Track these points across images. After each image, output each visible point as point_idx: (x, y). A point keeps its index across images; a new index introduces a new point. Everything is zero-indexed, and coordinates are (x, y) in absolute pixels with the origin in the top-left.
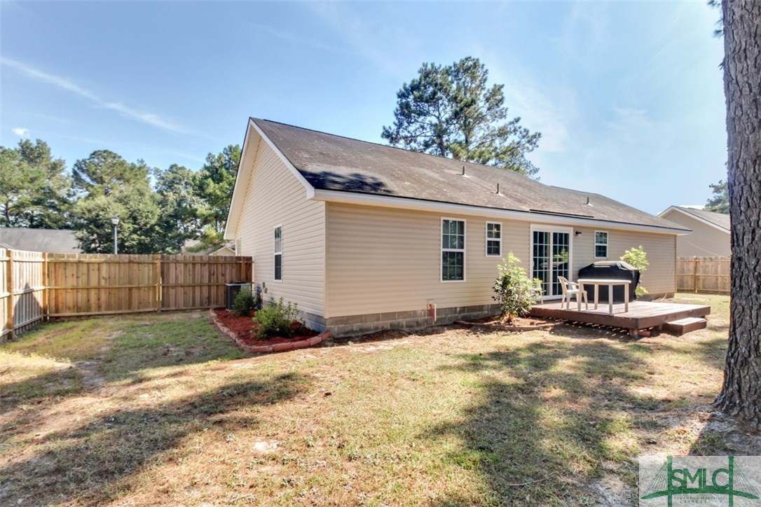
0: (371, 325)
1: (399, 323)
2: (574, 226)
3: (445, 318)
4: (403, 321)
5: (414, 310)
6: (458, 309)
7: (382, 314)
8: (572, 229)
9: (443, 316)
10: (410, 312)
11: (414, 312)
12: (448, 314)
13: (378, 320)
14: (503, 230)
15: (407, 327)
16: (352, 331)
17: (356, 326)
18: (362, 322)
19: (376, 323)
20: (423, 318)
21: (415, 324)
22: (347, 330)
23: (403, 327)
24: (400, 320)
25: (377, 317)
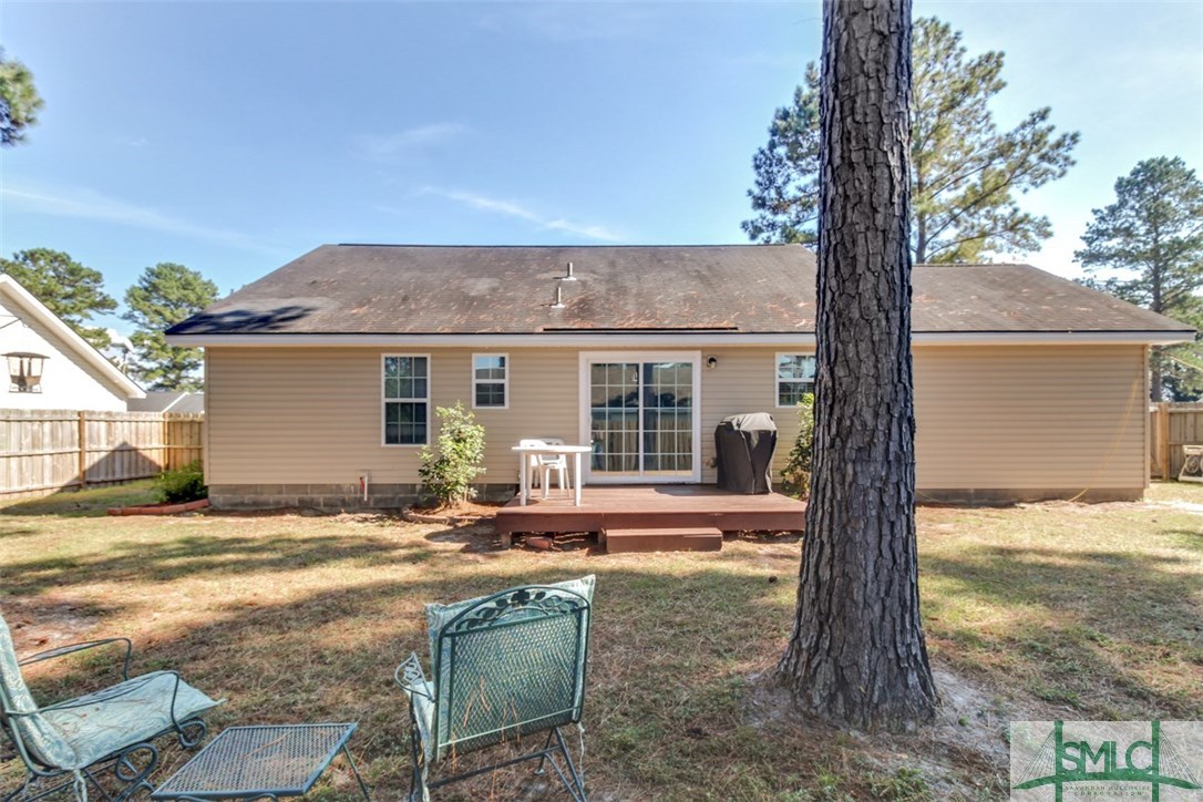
0: (272, 498)
1: (312, 500)
2: (703, 349)
3: (393, 499)
4: (320, 498)
5: (337, 483)
6: (418, 488)
7: (287, 485)
8: (698, 354)
9: (390, 496)
10: (331, 485)
11: (338, 486)
12: (398, 493)
13: (280, 493)
14: (510, 366)
15: (325, 505)
16: (243, 504)
17: (248, 498)
18: (256, 493)
19: (277, 497)
20: (353, 495)
21: (339, 503)
22: (235, 501)
23: (318, 504)
24: (315, 496)
25: (279, 488)
